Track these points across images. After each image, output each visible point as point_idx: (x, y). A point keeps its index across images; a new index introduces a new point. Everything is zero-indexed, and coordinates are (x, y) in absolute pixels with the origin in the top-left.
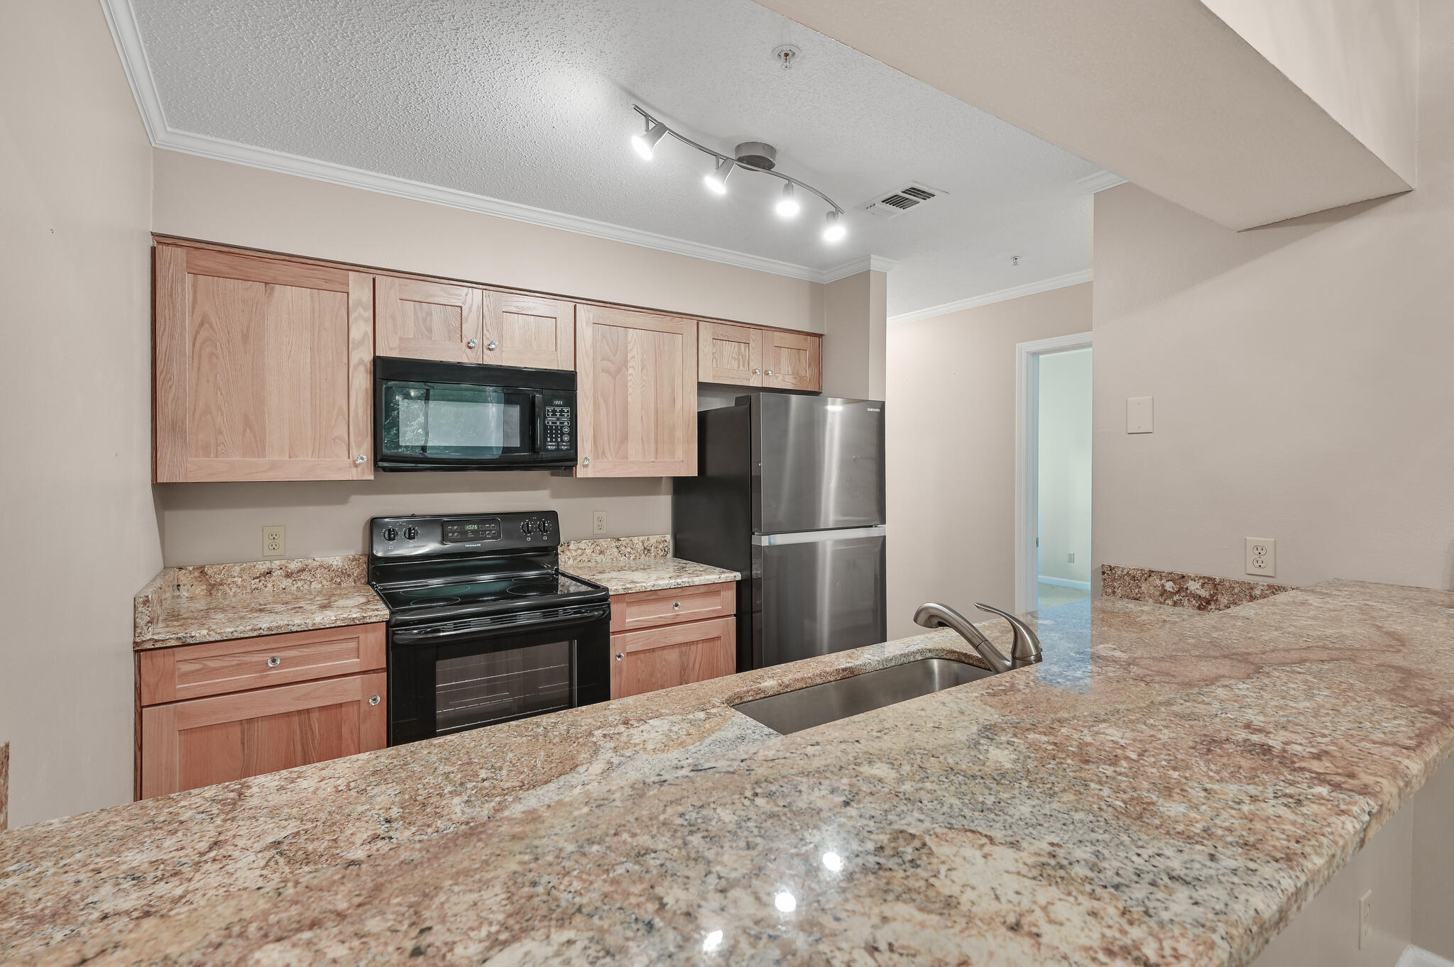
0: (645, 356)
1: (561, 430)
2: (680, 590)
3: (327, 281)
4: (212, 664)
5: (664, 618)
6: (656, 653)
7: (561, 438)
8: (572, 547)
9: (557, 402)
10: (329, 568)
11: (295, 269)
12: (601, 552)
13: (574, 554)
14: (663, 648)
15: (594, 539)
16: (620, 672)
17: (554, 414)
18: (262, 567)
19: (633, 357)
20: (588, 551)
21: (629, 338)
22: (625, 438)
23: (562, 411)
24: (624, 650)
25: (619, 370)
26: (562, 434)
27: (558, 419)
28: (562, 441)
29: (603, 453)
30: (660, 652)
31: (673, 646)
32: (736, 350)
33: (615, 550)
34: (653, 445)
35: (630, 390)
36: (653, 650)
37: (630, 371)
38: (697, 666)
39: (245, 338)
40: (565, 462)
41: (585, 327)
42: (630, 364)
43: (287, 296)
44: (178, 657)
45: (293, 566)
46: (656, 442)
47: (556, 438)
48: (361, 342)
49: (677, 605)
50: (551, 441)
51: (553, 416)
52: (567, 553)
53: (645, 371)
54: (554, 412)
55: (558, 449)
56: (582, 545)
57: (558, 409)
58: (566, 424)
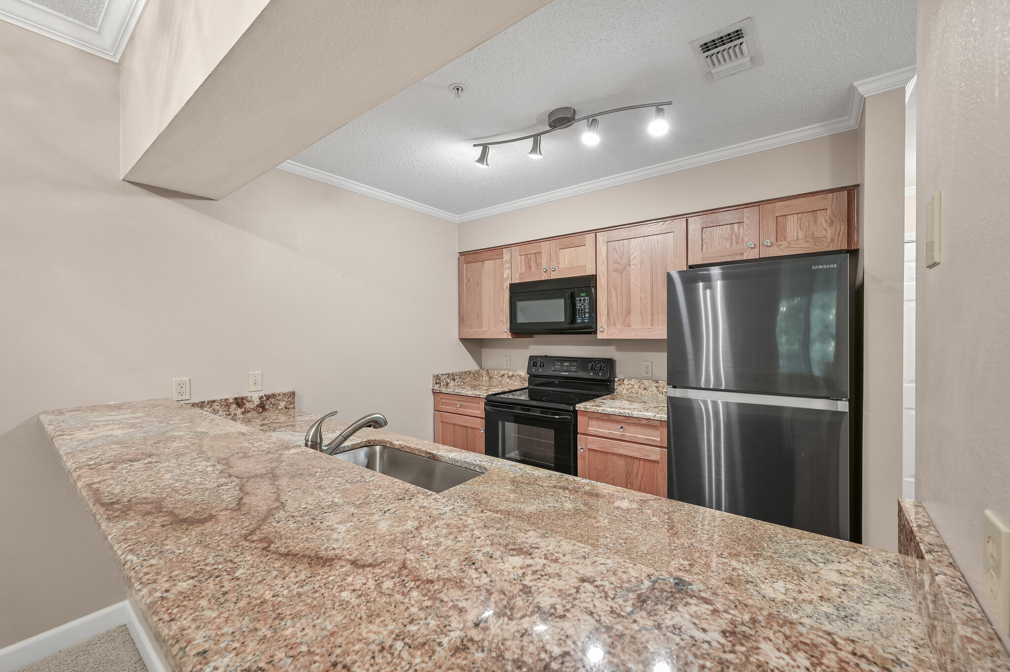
0: (643, 255)
1: (584, 310)
2: (625, 418)
3: (497, 255)
4: (448, 401)
5: (613, 433)
6: (609, 456)
7: (584, 315)
8: (626, 382)
9: (582, 295)
10: (520, 376)
11: (488, 253)
12: (645, 389)
13: (627, 387)
14: (614, 454)
15: (640, 379)
16: (584, 459)
17: (580, 302)
18: (502, 372)
19: (635, 257)
20: (636, 387)
21: (631, 246)
22: (628, 312)
23: (585, 299)
24: (586, 446)
25: (625, 268)
26: (585, 313)
27: (582, 304)
28: (585, 317)
29: (614, 323)
30: (611, 456)
31: (621, 455)
32: (729, 230)
33: (655, 389)
34: (649, 317)
35: (632, 280)
36: (607, 453)
37: (633, 267)
38: (639, 476)
39: (478, 284)
40: (590, 329)
41: (601, 244)
42: (632, 263)
43: (488, 264)
44: (441, 397)
45: (510, 374)
46: (652, 314)
47: (582, 315)
48: (507, 278)
49: (622, 428)
50: (579, 317)
51: (582, 302)
52: (623, 385)
53: (643, 265)
54: (580, 300)
55: (583, 322)
56: (632, 382)
57: (582, 299)
58: (587, 307)
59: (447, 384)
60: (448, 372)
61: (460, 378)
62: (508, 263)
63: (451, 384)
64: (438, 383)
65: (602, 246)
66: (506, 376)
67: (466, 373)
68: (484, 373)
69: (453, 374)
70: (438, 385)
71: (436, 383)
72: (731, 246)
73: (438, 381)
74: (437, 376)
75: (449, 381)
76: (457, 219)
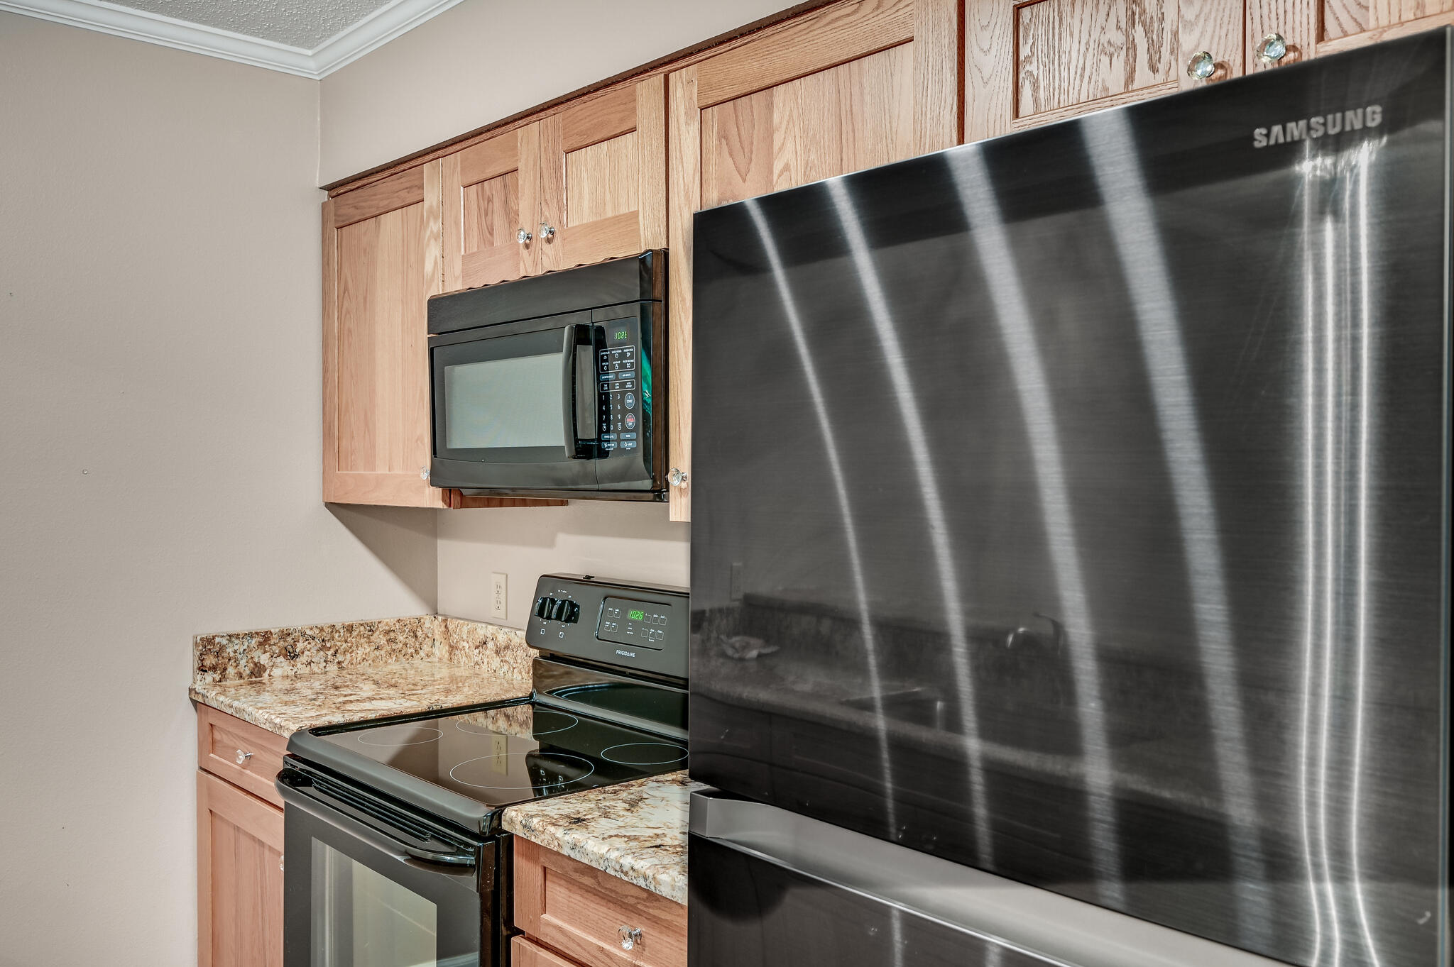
0: (813, 154)
3: (408, 188)
4: (225, 739)
9: (618, 337)
11: (389, 185)
17: (612, 365)
19: (786, 167)
21: (776, 118)
23: (623, 355)
27: (617, 377)
41: (682, 119)
43: (390, 225)
51: (617, 367)
54: (612, 359)
57: (617, 353)
58: (629, 385)
59: (258, 670)
60: (262, 627)
61: (323, 648)
62: (436, 219)
63: (277, 672)
64: (214, 668)
65: (683, 128)
66: (491, 645)
67: (350, 629)
68: (436, 627)
69: (285, 635)
70: (209, 677)
71: (203, 669)
72: (1130, 78)
73: (210, 660)
74: (209, 641)
75: (264, 659)
76: (312, 64)
